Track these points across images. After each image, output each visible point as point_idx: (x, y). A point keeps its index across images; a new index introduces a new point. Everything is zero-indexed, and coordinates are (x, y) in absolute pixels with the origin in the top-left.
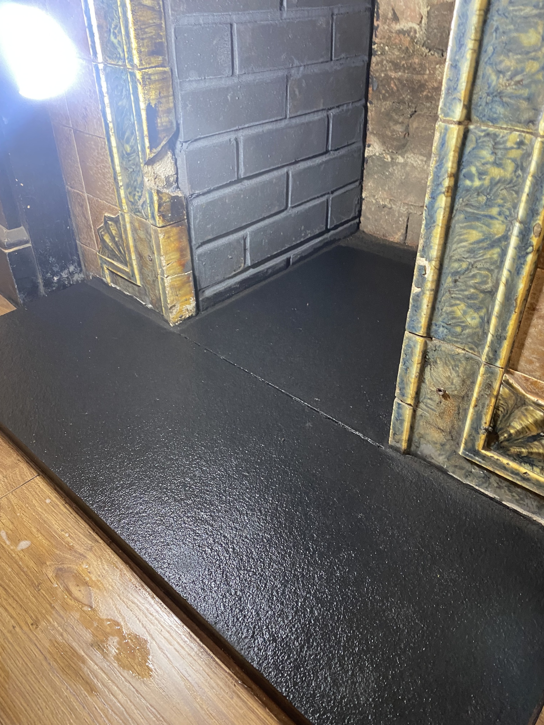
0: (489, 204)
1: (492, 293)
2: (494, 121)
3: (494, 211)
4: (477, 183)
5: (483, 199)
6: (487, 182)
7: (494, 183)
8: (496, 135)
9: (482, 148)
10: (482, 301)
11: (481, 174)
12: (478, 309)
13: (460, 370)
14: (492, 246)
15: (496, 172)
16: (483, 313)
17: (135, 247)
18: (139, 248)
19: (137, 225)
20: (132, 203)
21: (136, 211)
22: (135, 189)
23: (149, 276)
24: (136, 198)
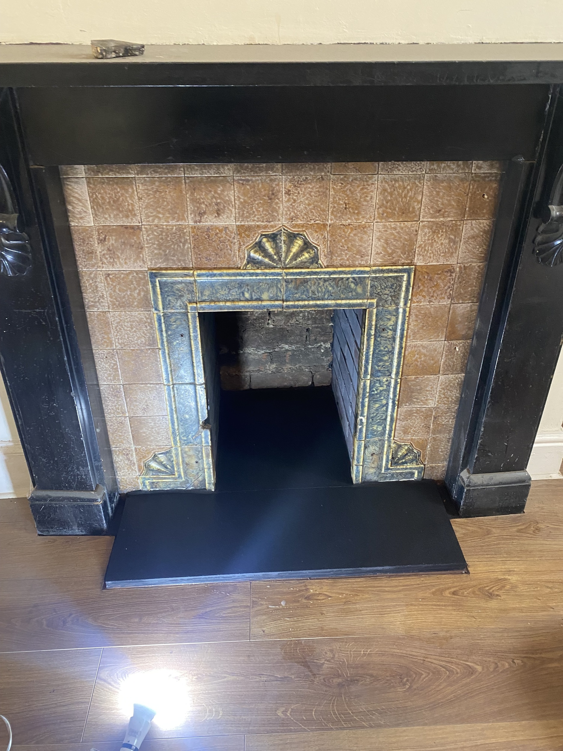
0: (380, 397)
1: (385, 419)
2: (378, 377)
3: (382, 398)
4: (376, 392)
5: (378, 396)
6: (379, 391)
7: (381, 391)
8: (379, 380)
9: (376, 383)
10: (382, 422)
11: (377, 390)
12: (381, 425)
13: (378, 445)
14: (383, 407)
15: (381, 388)
16: (383, 425)
17: (183, 461)
18: (187, 460)
19: (187, 450)
20: (185, 440)
21: (188, 443)
22: (190, 433)
23: (193, 472)
24: (190, 437)
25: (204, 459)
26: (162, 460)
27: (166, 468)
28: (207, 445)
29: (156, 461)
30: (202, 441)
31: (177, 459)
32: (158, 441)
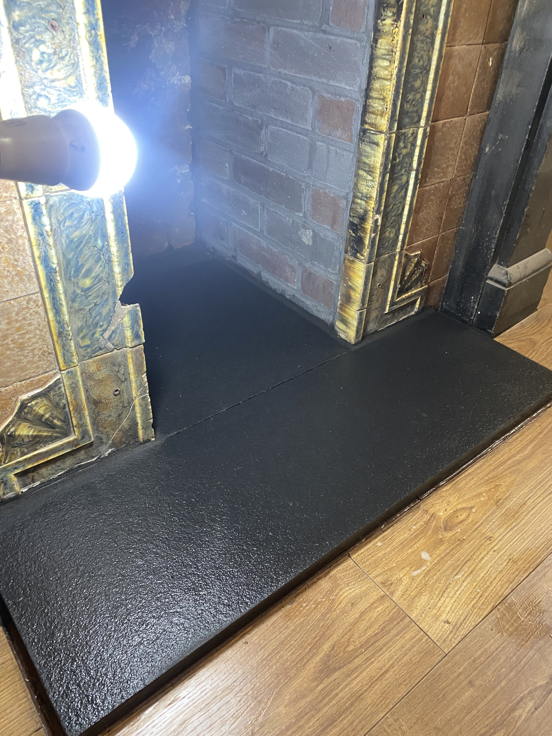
2: (405, 126)
3: (403, 171)
4: (398, 160)
5: (400, 167)
6: (402, 157)
8: (405, 133)
11: (400, 155)
12: (395, 226)
13: (387, 267)
17: (88, 398)
18: (95, 394)
19: (93, 369)
20: (88, 346)
21: (95, 351)
22: (96, 325)
23: (110, 416)
24: (97, 335)
25: (133, 377)
26: (41, 411)
27: (52, 426)
28: (137, 342)
29: (26, 420)
30: (124, 337)
31: (75, 399)
32: (23, 369)
